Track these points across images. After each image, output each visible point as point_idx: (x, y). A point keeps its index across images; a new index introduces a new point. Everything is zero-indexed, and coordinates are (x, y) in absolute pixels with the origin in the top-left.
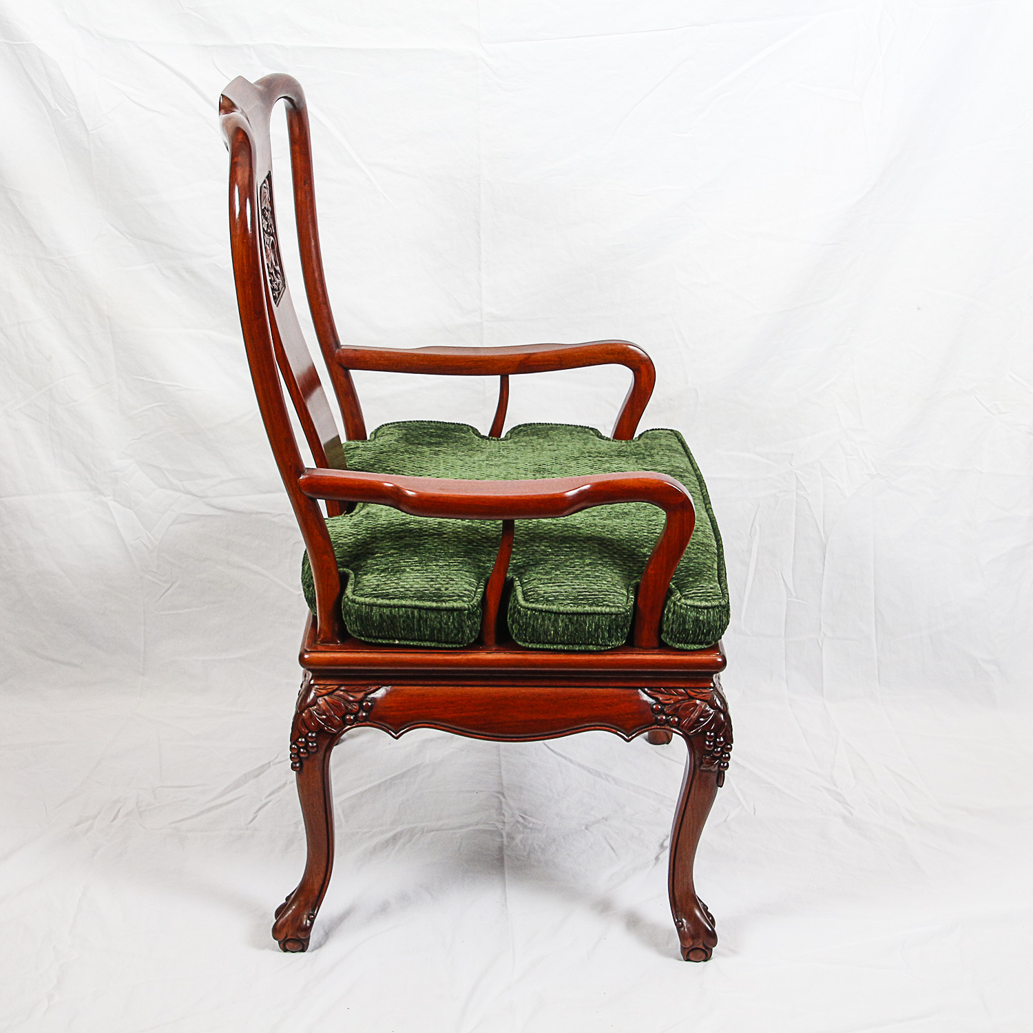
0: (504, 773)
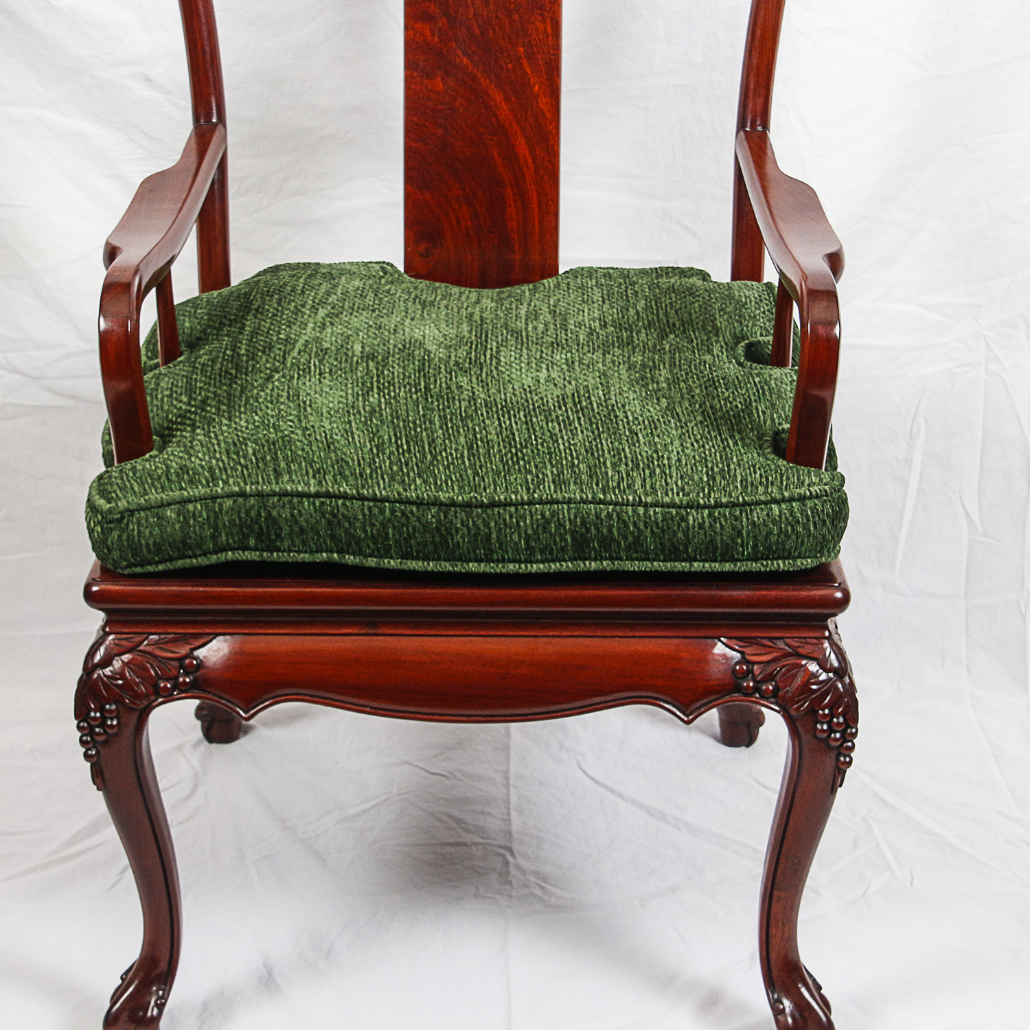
0: (514, 815)
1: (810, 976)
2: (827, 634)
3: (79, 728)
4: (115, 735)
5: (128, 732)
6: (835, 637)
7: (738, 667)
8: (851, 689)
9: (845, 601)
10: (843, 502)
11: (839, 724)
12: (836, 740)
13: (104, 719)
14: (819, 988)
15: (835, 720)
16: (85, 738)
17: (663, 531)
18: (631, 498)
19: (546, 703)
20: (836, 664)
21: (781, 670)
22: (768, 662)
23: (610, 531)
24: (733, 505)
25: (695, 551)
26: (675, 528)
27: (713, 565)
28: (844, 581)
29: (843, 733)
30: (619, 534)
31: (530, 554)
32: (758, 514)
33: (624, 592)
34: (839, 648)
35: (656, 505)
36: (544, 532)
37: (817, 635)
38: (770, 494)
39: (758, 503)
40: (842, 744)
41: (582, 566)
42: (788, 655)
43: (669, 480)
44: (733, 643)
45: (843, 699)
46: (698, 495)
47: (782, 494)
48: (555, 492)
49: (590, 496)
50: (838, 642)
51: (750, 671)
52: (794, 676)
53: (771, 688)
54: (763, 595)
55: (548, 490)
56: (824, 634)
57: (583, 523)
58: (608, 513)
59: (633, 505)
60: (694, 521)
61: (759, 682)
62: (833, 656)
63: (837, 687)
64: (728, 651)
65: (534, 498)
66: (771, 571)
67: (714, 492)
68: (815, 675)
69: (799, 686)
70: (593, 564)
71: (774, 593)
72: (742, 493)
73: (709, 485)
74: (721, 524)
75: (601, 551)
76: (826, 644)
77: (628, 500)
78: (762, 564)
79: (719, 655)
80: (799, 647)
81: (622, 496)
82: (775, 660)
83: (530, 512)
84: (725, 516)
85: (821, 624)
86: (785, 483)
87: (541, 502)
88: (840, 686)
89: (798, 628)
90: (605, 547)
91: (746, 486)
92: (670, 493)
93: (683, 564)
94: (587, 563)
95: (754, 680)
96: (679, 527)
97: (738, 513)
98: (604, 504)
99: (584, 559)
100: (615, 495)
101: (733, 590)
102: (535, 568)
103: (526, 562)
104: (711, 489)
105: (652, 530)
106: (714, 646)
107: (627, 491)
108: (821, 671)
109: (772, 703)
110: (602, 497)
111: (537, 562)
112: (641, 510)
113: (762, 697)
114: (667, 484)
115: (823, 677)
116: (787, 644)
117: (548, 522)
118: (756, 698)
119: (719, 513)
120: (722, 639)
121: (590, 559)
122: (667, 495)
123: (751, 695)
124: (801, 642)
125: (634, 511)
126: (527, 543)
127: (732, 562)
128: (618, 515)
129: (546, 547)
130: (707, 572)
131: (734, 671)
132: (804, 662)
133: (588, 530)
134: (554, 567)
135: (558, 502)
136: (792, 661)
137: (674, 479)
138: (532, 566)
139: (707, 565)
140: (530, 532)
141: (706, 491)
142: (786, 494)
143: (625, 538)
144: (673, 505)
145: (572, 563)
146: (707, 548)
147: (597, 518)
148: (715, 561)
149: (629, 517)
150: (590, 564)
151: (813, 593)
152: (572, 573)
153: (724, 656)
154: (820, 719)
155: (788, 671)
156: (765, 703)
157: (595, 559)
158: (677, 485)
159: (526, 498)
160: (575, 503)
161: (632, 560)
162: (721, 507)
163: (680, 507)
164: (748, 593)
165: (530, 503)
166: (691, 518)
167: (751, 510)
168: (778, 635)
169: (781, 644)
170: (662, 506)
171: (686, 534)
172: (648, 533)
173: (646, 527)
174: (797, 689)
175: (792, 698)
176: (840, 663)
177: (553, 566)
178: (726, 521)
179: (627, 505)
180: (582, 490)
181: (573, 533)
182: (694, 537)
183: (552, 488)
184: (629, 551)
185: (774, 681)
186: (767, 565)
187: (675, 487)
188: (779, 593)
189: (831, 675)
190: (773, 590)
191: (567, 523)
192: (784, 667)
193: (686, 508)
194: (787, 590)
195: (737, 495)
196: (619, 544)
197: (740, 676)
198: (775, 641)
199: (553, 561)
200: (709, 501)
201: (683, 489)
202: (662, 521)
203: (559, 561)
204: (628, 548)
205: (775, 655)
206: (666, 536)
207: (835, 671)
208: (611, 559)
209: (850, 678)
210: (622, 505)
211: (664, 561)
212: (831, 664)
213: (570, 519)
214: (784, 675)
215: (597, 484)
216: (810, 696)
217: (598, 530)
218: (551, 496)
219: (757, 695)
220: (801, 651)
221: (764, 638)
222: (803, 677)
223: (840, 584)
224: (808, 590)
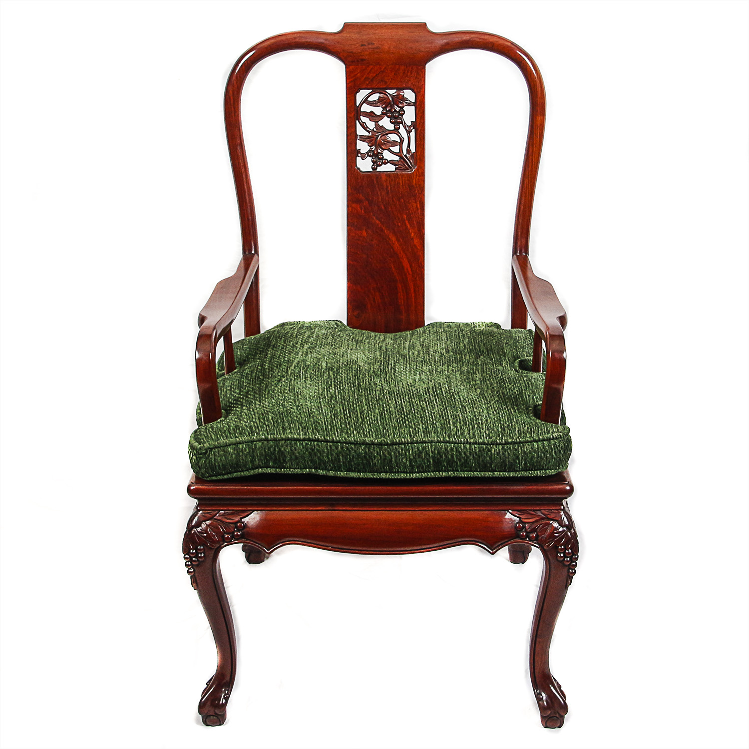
1: (556, 680)
2: (562, 507)
3: (185, 558)
4: (203, 561)
5: (209, 561)
6: (567, 509)
7: (518, 525)
8: (575, 535)
9: (571, 491)
10: (569, 440)
11: (569, 553)
12: (567, 561)
13: (197, 553)
14: (560, 687)
15: (567, 551)
16: (187, 563)
17: (479, 457)
18: (463, 440)
19: (420, 545)
20: (567, 523)
21: (539, 526)
22: (533, 523)
23: (452, 457)
24: (514, 443)
25: (495, 467)
26: (485, 455)
27: (504, 473)
28: (571, 481)
29: (571, 558)
30: (457, 458)
31: (412, 469)
32: (527, 448)
33: (459, 488)
34: (568, 515)
35: (475, 443)
36: (419, 458)
37: (557, 508)
38: (533, 437)
39: (527, 442)
40: (571, 564)
41: (438, 474)
42: (543, 519)
43: (482, 431)
44: (515, 513)
45: (571, 540)
46: (496, 438)
47: (539, 438)
48: (424, 437)
49: (442, 439)
50: (568, 512)
51: (524, 527)
52: (546, 529)
53: (534, 535)
54: (530, 488)
55: (421, 436)
57: (439, 453)
58: (451, 447)
59: (464, 444)
60: (495, 451)
61: (528, 532)
62: (565, 519)
63: (567, 535)
64: (512, 517)
65: (413, 440)
66: (534, 476)
67: (505, 436)
68: (556, 529)
69: (549, 534)
70: (444, 473)
71: (535, 487)
72: (518, 437)
73: (502, 433)
74: (508, 453)
75: (447, 467)
76: (562, 513)
77: (461, 441)
78: (529, 473)
79: (508, 519)
80: (548, 514)
81: (458, 439)
82: (536, 521)
83: (412, 448)
84: (510, 448)
85: (559, 502)
86: (540, 432)
87: (417, 442)
88: (569, 534)
89: (548, 505)
90: (450, 465)
91: (521, 434)
92: (482, 437)
93: (490, 473)
94: (441, 473)
95: (526, 531)
96: (487, 455)
97: (516, 447)
98: (449, 443)
99: (439, 471)
100: (455, 438)
101: (515, 486)
102: (414, 476)
103: (410, 473)
104: (503, 435)
105: (473, 456)
106: (505, 514)
107: (461, 437)
108: (559, 527)
109: (535, 543)
110: (448, 440)
111: (415, 472)
112: (468, 446)
113: (530, 540)
114: (481, 433)
115: (561, 529)
116: (542, 513)
117: (421, 453)
118: (527, 540)
119: (507, 447)
120: (510, 511)
121: (443, 471)
122: (481, 438)
123: (525, 539)
124: (549, 512)
125: (464, 447)
126: (410, 463)
127: (514, 471)
128: (456, 448)
129: (420, 465)
130: (502, 477)
131: (516, 527)
132: (551, 522)
133: (441, 457)
134: (424, 475)
135: (425, 442)
136: (545, 521)
137: (484, 430)
138: (413, 475)
139: (501, 473)
140: (412, 457)
141: (501, 436)
142: (541, 437)
143: (460, 460)
144: (484, 443)
145: (433, 473)
146: (501, 465)
147: (446, 450)
148: (505, 471)
149: (461, 449)
150: (442, 474)
151: (555, 487)
152: (433, 478)
153: (511, 520)
154: (560, 551)
155: (543, 527)
156: (532, 543)
157: (445, 471)
158: (486, 433)
159: (409, 440)
160: (434, 443)
161: (464, 471)
162: (508, 444)
163: (487, 444)
164: (522, 487)
165: (412, 443)
166: (493, 450)
167: (523, 445)
168: (538, 508)
170: (479, 444)
171: (490, 458)
172: (471, 457)
173: (470, 455)
174: (548, 536)
175: (545, 541)
176: (569, 522)
177: (423, 475)
178: (511, 452)
179: (461, 444)
180: (438, 436)
181: (433, 458)
182: (495, 459)
183: (423, 435)
184: (462, 467)
185: (536, 532)
186: (532, 473)
187: (484, 434)
188: (538, 487)
189: (565, 528)
190: (535, 486)
191: (431, 453)
192: (541, 525)
193: (490, 445)
194: (542, 486)
195: (515, 438)
196: (457, 463)
197: (519, 529)
198: (536, 512)
199: (424, 472)
200: (502, 441)
201: (489, 435)
202: (479, 451)
203: (426, 472)
204: (461, 465)
205: (536, 519)
206: (481, 459)
207: (565, 526)
208: (453, 471)
209: (574, 530)
210: (458, 443)
211: (480, 471)
212: (565, 523)
213: (432, 451)
214: (541, 529)
215: (446, 433)
216: (554, 539)
217: (446, 456)
218: (422, 439)
220: (549, 516)
221: (531, 510)
222: (551, 530)
223: (568, 482)
224: (552, 485)
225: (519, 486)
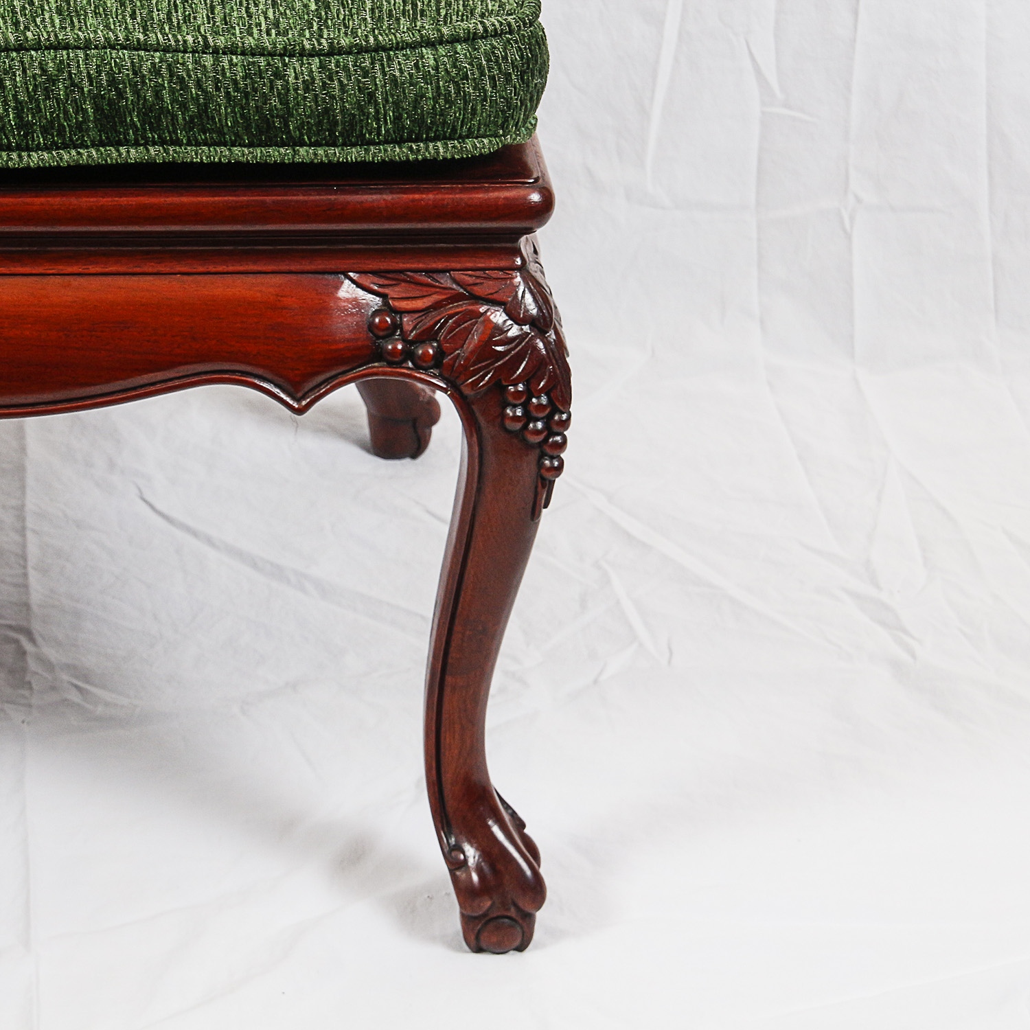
1: (507, 807)
2: (519, 261)
6: (532, 267)
7: (377, 320)
8: (559, 350)
9: (545, 209)
10: (539, 40)
11: (540, 407)
12: (537, 432)
14: (520, 825)
15: (534, 400)
17: (246, 95)
18: (190, 39)
19: (65, 385)
20: (533, 310)
21: (446, 322)
22: (426, 311)
23: (158, 95)
24: (362, 50)
25: (299, 128)
26: (266, 90)
27: (331, 151)
28: (543, 175)
29: (548, 420)
30: (173, 101)
31: (26, 135)
32: (402, 65)
33: (185, 199)
34: (538, 285)
35: (232, 51)
36: (48, 98)
37: (503, 264)
38: (419, 31)
39: (399, 47)
40: (546, 440)
41: (115, 155)
42: (457, 298)
43: (253, 9)
44: (367, 281)
45: (546, 365)
46: (301, 35)
47: (439, 30)
48: (62, 28)
49: (121, 36)
50: (538, 276)
51: (396, 326)
52: (468, 331)
53: (431, 351)
54: (413, 201)
55: (50, 25)
56: (515, 261)
57: (113, 82)
58: (153, 64)
59: (194, 52)
60: (296, 78)
61: (412, 343)
62: (529, 299)
63: (535, 348)
64: (360, 293)
65: (26, 38)
66: (425, 160)
67: (327, 27)
68: (499, 330)
69: (476, 347)
70: (132, 151)
71: (430, 197)
72: (373, 30)
73: (320, 18)
74: (340, 82)
75: (145, 129)
76: (518, 279)
77: (185, 42)
78: (411, 149)
79: (347, 300)
80: (475, 284)
81: (174, 36)
82: (437, 306)
83: (22, 62)
84: (346, 69)
85: (509, 245)
86: (443, 12)
87: (38, 47)
88: (541, 345)
89: (472, 253)
90: (151, 124)
91: (380, 19)
92: (255, 31)
93: (282, 150)
94: (123, 150)
95: (404, 340)
96: (272, 88)
97: (367, 63)
98: (146, 50)
99: (118, 144)
100: (164, 34)
101: (365, 192)
102: (35, 159)
103: (19, 148)
104: (323, 23)
105: (228, 93)
106: (338, 286)
107: (184, 28)
108: (510, 322)
109: (435, 377)
110: (141, 37)
111: (38, 148)
112: (208, 60)
113: (417, 367)
114: (250, 16)
115: (514, 331)
116: (455, 281)
117: (53, 81)
118: (409, 368)
119: (337, 66)
120: (351, 274)
121: (126, 143)
122: (251, 34)
123: (399, 364)
124: (478, 277)
125: (196, 62)
126: (19, 116)
127: (361, 146)
128: (169, 67)
129: (51, 122)
130: (322, 163)
131: (371, 326)
132: (483, 309)
133: (121, 94)
134: (68, 157)
135: (67, 47)
136: (463, 306)
137: (261, 7)
138: (29, 156)
139: (321, 152)
140: (22, 97)
141: (315, 27)
142: (445, 30)
143: (184, 107)
144: (260, 51)
145: (98, 150)
146: (320, 123)
147: (135, 73)
148: (334, 145)
149: (188, 71)
150: (128, 152)
151: (493, 195)
152: (99, 166)
153: (356, 302)
154: (511, 399)
155: (457, 324)
156: (423, 376)
157: (136, 144)
158: (266, 18)
159: (12, 38)
160: (96, 47)
161: (198, 144)
162: (340, 54)
163: (272, 54)
164: (388, 197)
165: (19, 48)
166: (291, 72)
167: (389, 58)
168: (440, 266)
169: (446, 281)
170: (243, 54)
171: (284, 100)
172: (221, 100)
173: (218, 89)
174: (472, 352)
175: (465, 367)
176: (540, 309)
177: (66, 157)
178: (349, 77)
179: (185, 52)
180: (107, 27)
181: (96, 99)
182: (298, 104)
183: (57, 21)
184: (191, 129)
185: (435, 340)
186: (418, 150)
187: (262, 19)
188: (439, 196)
189: (526, 328)
190: (428, 191)
191: (86, 83)
192: (451, 317)
193: (282, 55)
194: (452, 190)
195: (365, 33)
196: (174, 117)
197: (381, 334)
198: (435, 276)
199: (65, 147)
200: (320, 44)
201: (276, 24)
202: (245, 78)
203: (75, 147)
204: (189, 125)
205: (435, 298)
206: (252, 104)
207: (531, 321)
208: (163, 142)
209: (557, 333)
210: (177, 51)
211: (250, 145)
212: (527, 311)
213: (89, 75)
214: (451, 329)
215: (133, 16)
216: (493, 363)
217: (136, 92)
218: (56, 36)
219: (410, 364)
220: (478, 290)
221: (421, 271)
222: (483, 333)
223: (537, 180)
224: (487, 190)
225: (380, 192)
